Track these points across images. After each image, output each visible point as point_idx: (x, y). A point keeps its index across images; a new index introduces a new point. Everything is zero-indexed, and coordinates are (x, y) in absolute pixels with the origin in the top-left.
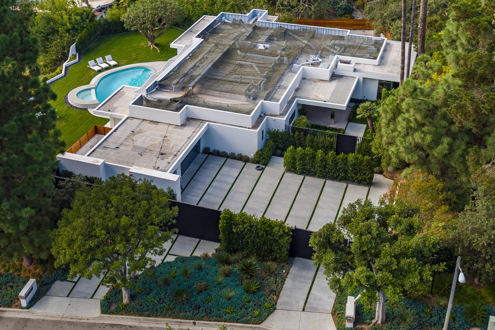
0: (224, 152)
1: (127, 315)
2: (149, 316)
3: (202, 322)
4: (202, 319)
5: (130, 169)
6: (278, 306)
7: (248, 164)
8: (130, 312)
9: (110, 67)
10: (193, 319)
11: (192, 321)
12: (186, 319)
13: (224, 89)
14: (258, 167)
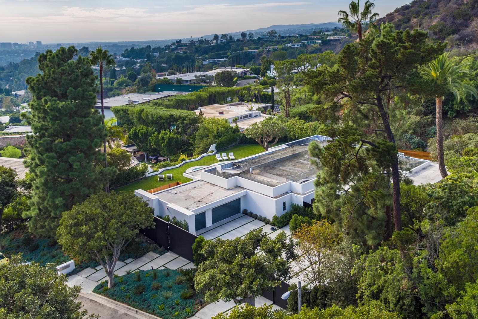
0: (256, 215)
1: (104, 296)
2: (115, 300)
3: (142, 312)
4: (142, 309)
5: (168, 204)
6: (197, 315)
7: (268, 225)
8: (107, 294)
9: (229, 159)
10: (137, 308)
11: (136, 310)
12: (134, 307)
13: (275, 173)
14: (272, 228)
